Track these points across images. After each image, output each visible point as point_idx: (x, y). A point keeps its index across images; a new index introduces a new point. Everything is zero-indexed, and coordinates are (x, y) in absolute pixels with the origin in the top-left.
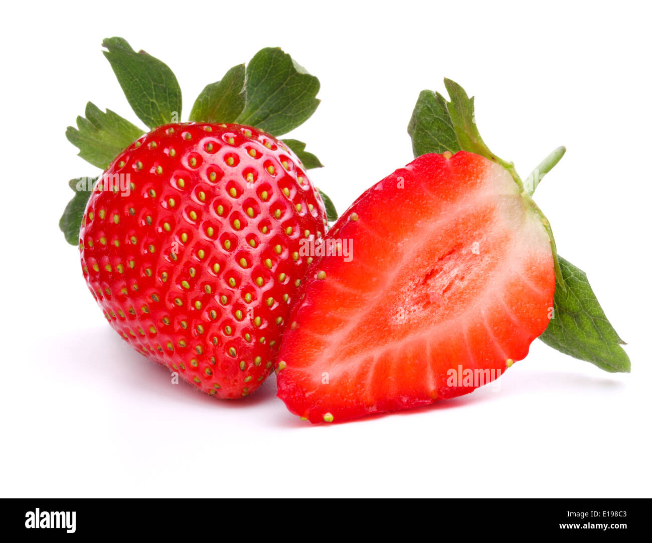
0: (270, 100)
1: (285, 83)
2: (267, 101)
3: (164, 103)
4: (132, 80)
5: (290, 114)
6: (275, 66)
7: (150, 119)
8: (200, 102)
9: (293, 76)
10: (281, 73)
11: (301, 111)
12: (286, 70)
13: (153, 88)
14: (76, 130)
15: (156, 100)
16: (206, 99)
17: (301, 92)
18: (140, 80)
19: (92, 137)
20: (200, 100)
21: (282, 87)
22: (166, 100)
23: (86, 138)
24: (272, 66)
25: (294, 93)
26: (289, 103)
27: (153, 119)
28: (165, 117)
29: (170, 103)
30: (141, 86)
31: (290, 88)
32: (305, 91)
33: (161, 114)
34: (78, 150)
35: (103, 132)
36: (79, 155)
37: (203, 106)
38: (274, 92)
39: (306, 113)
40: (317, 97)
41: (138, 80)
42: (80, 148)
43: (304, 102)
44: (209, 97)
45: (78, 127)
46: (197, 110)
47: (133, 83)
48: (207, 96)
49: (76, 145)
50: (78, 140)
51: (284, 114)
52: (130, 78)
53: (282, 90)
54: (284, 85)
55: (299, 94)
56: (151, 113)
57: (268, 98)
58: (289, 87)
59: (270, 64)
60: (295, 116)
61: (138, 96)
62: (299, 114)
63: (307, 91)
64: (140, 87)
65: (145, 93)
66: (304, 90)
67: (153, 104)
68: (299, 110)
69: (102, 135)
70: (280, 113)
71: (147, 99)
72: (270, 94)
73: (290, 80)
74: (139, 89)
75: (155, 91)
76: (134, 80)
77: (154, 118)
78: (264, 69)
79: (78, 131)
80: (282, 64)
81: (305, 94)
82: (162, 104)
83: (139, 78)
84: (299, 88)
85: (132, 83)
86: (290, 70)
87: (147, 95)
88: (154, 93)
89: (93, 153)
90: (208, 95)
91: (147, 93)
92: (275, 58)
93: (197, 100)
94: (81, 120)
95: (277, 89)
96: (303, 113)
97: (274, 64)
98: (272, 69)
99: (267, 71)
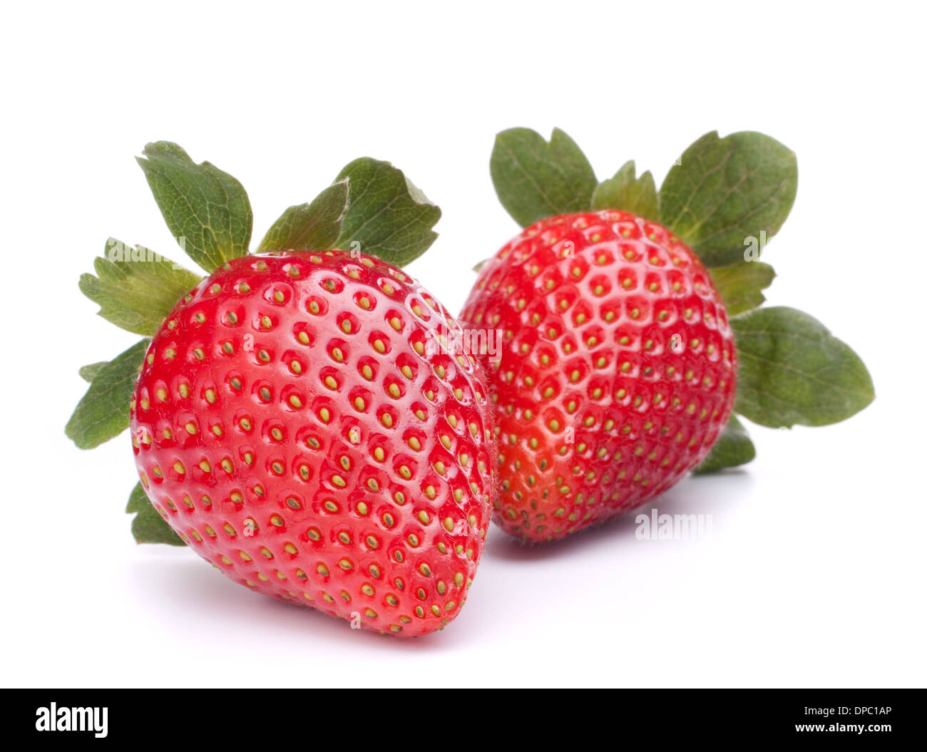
0: (367, 226)
1: (389, 204)
2: (362, 227)
3: (224, 230)
4: (176, 198)
5: (393, 249)
6: (380, 179)
7: (202, 253)
8: (277, 231)
9: (402, 196)
10: (385, 189)
11: (409, 246)
12: (393, 187)
13: (208, 209)
14: (94, 277)
15: (213, 226)
16: (286, 227)
17: (412, 219)
18: (188, 197)
19: (118, 286)
20: (277, 228)
21: (385, 209)
22: (227, 227)
23: (109, 288)
24: (374, 179)
25: (401, 219)
26: (393, 232)
27: (205, 252)
28: (224, 250)
29: (233, 231)
30: (190, 205)
31: (397, 212)
32: (417, 219)
33: (218, 246)
34: (97, 308)
35: (134, 279)
36: (100, 314)
37: (280, 237)
38: (373, 215)
39: (415, 249)
40: (435, 229)
41: (185, 198)
42: (101, 304)
43: (414, 233)
44: (291, 226)
45: (97, 272)
46: (271, 241)
47: (178, 202)
48: (288, 224)
49: (95, 300)
50: (98, 291)
51: (384, 248)
52: (174, 194)
53: (385, 213)
54: (388, 207)
55: (409, 222)
56: (203, 244)
57: (365, 224)
58: (395, 210)
59: (372, 176)
60: (399, 252)
61: (185, 219)
62: (405, 251)
63: (420, 219)
64: (188, 208)
65: (195, 215)
66: (416, 217)
67: (206, 231)
68: (406, 245)
69: (132, 282)
70: (379, 245)
71: (198, 224)
72: (367, 219)
73: (397, 201)
74: (186, 210)
75: (212, 214)
76: (179, 198)
77: (207, 251)
78: (362, 181)
79: (97, 279)
80: (389, 179)
81: (417, 222)
82: (221, 232)
83: (188, 194)
84: (410, 214)
85: (176, 202)
86: (399, 188)
87: (198, 219)
88: (209, 217)
89: (120, 310)
90: (290, 223)
91: (198, 215)
92: (379, 170)
93: (273, 228)
94: (101, 262)
95: (378, 211)
96: (411, 249)
97: (378, 177)
98: (373, 183)
99: (366, 184)
